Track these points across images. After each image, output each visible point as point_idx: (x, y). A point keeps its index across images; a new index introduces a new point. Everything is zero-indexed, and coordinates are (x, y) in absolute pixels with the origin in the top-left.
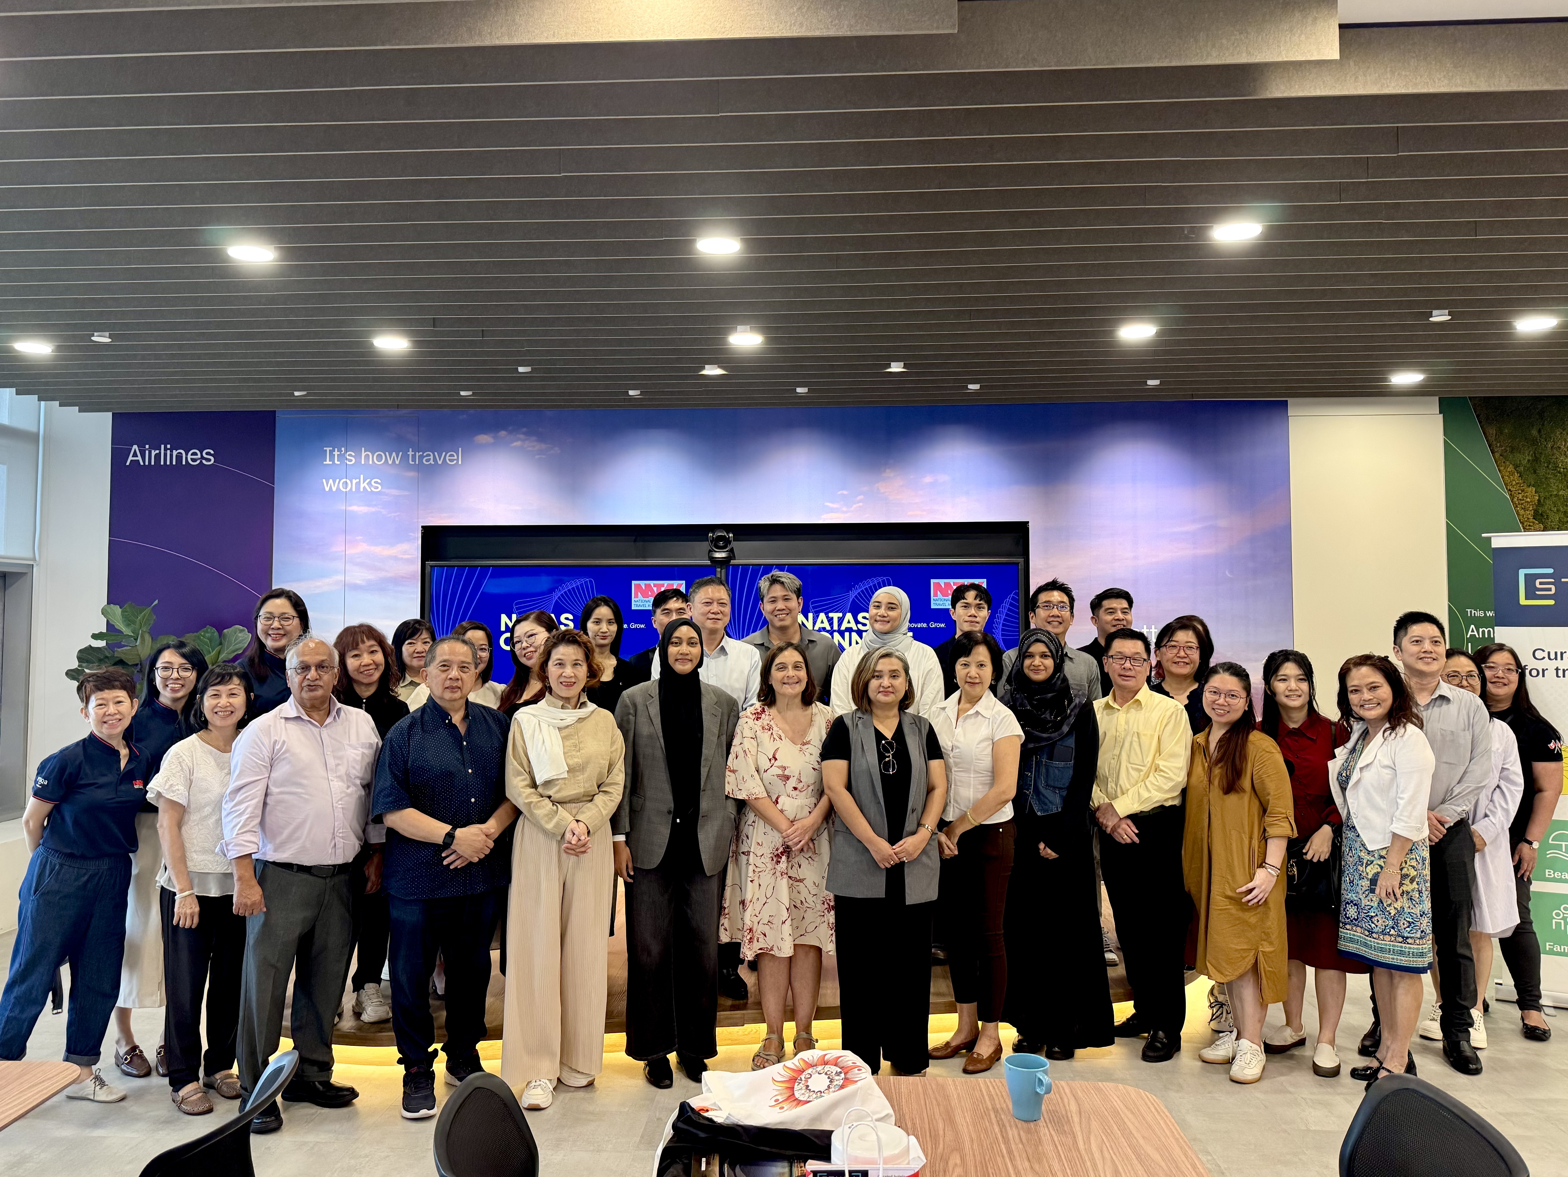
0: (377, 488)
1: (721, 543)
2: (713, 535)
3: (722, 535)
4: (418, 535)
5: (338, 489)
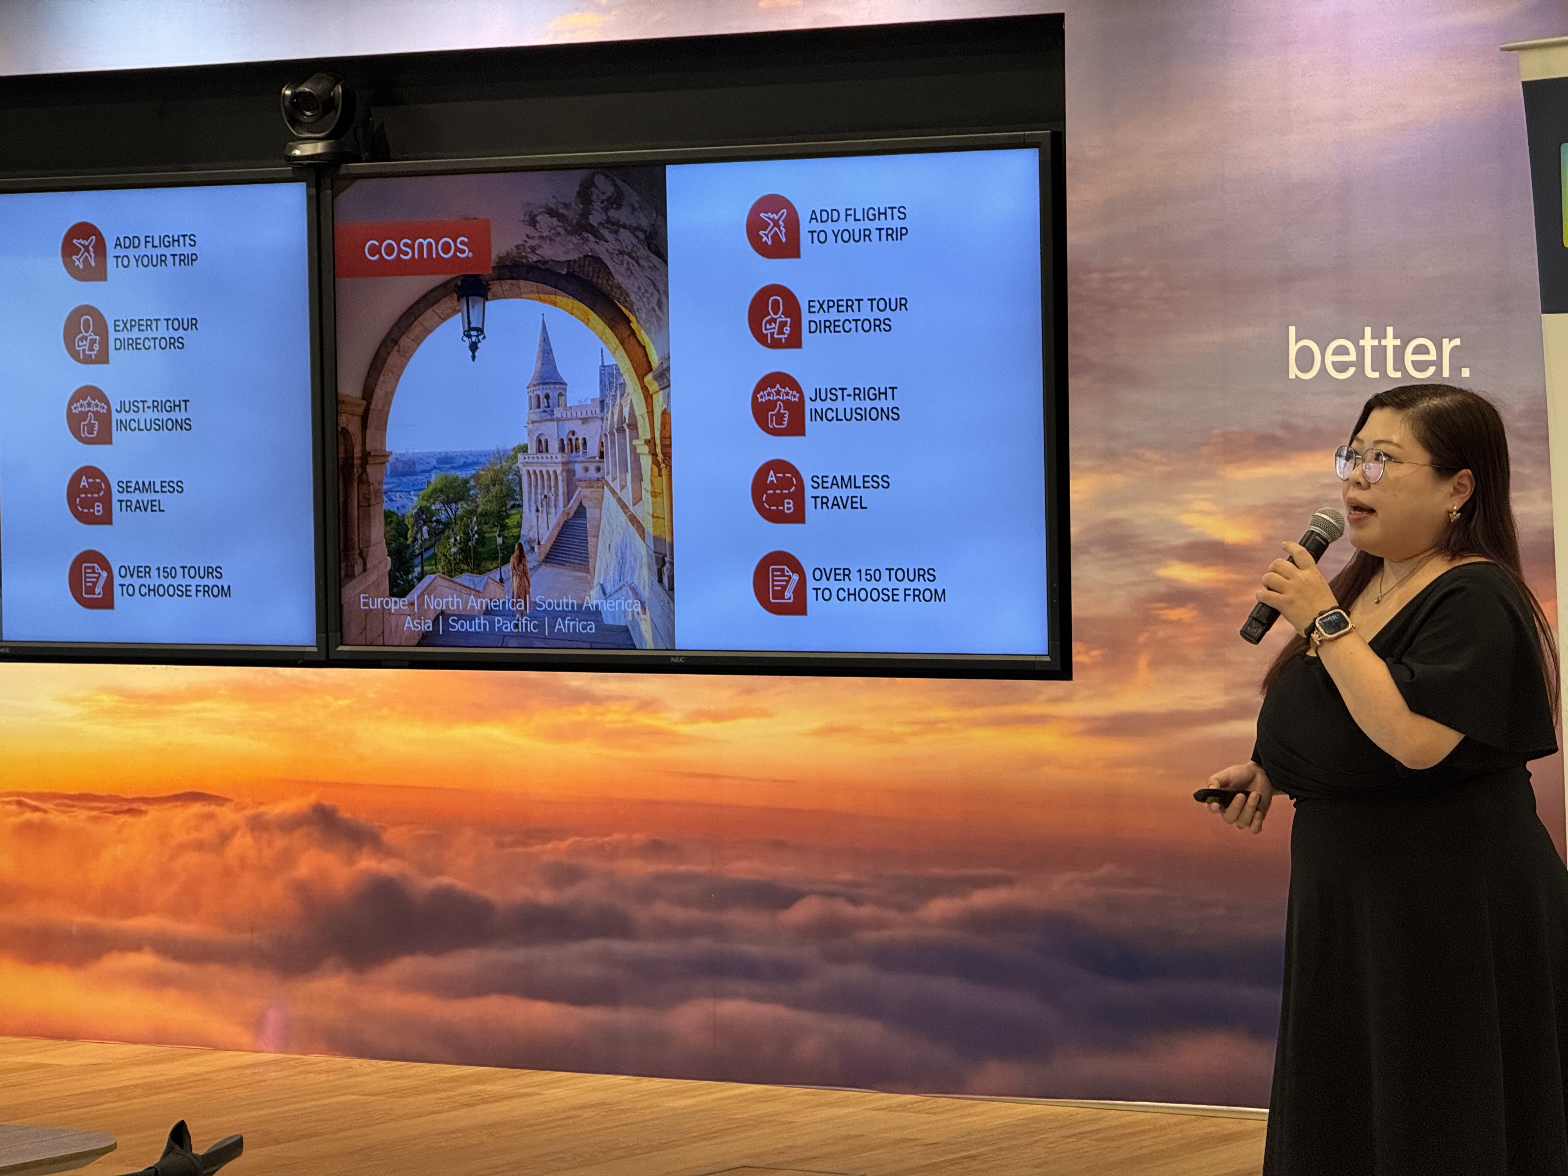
1: (308, 113)
2: (288, 92)
3: (307, 90)
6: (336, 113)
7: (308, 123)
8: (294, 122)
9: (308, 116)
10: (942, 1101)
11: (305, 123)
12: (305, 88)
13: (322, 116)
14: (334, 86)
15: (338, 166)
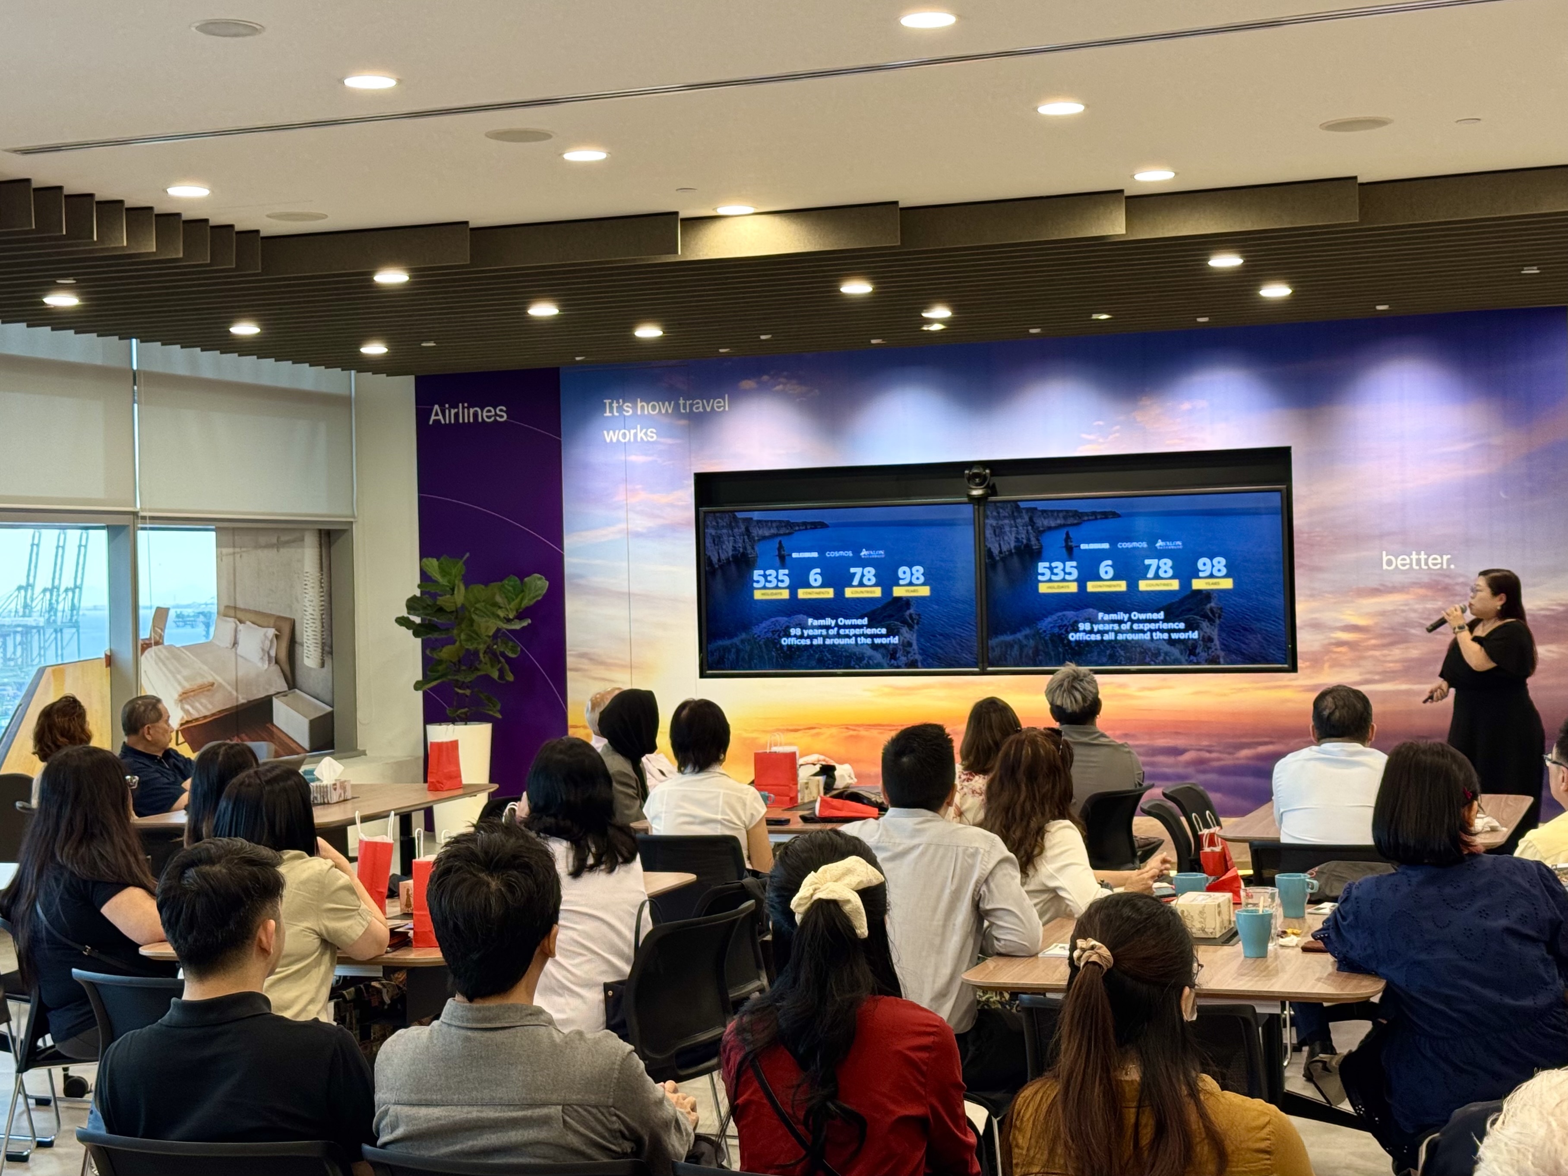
0: (652, 437)
1: (976, 480)
2: (967, 472)
4: (691, 482)
5: (618, 440)
6: (988, 479)
7: (978, 483)
8: (970, 483)
11: (975, 483)
12: (975, 471)
13: (982, 481)
14: (985, 470)
15: (987, 498)
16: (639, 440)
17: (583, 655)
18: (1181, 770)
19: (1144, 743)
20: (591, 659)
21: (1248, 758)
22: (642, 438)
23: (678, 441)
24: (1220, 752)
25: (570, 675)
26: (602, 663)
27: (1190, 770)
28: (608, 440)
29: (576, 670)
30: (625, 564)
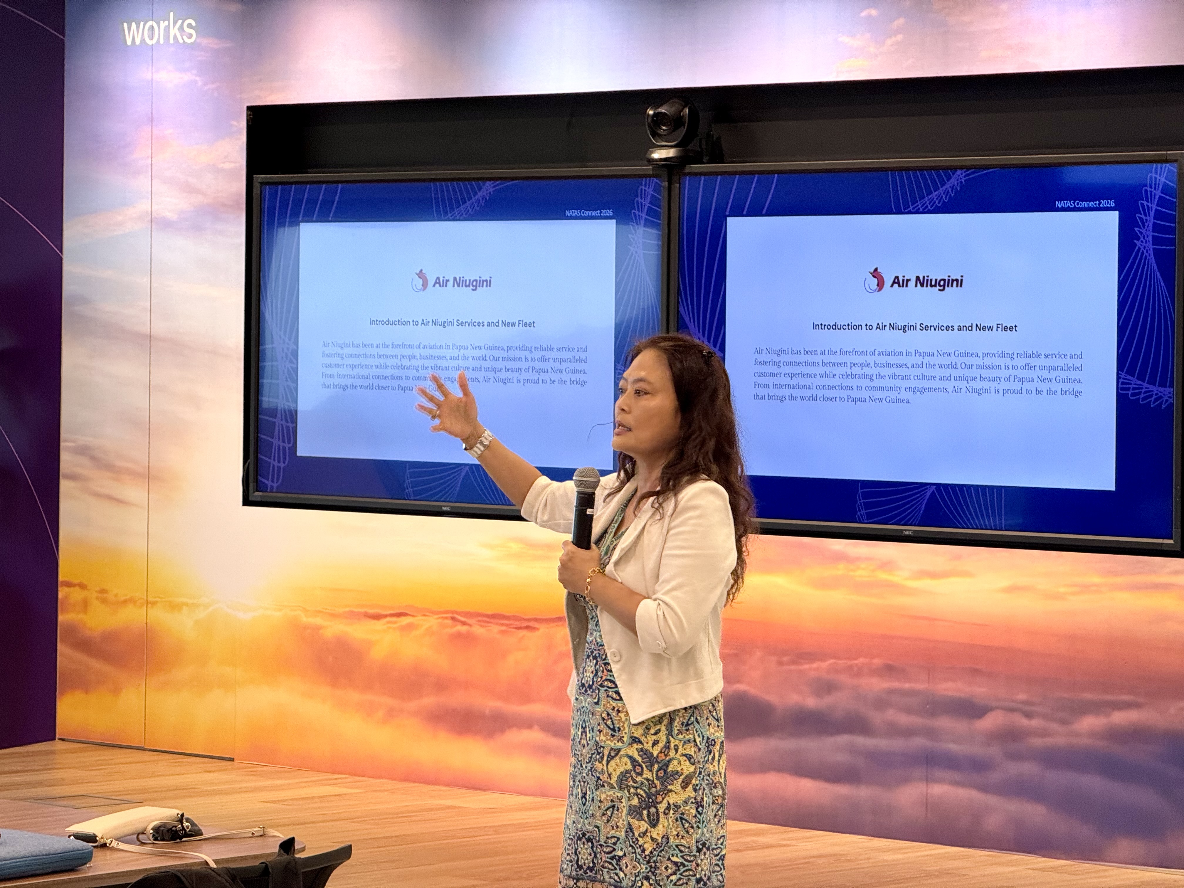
1: (664, 128)
2: (651, 112)
3: (664, 111)
4: (242, 124)
5: (143, 40)
6: (684, 127)
7: (665, 135)
8: (655, 134)
9: (664, 130)
10: (1087, 866)
11: (663, 135)
12: (662, 110)
13: (673, 131)
14: (683, 109)
15: (684, 167)
16: (172, 41)
17: (83, 451)
18: (977, 750)
19: (920, 686)
20: (93, 458)
21: (1093, 734)
22: (175, 37)
23: (228, 44)
24: (1045, 717)
25: (64, 485)
26: (110, 468)
27: (995, 751)
28: (129, 42)
29: (73, 477)
30: (146, 280)
